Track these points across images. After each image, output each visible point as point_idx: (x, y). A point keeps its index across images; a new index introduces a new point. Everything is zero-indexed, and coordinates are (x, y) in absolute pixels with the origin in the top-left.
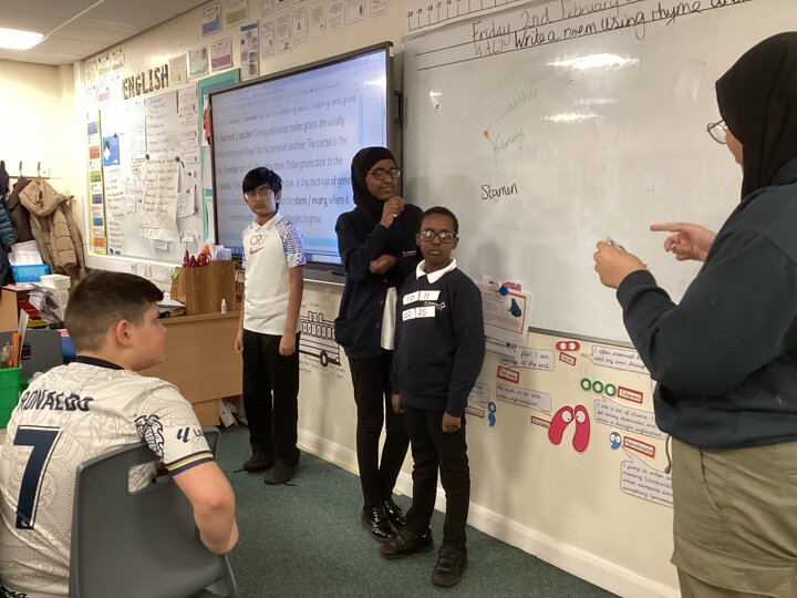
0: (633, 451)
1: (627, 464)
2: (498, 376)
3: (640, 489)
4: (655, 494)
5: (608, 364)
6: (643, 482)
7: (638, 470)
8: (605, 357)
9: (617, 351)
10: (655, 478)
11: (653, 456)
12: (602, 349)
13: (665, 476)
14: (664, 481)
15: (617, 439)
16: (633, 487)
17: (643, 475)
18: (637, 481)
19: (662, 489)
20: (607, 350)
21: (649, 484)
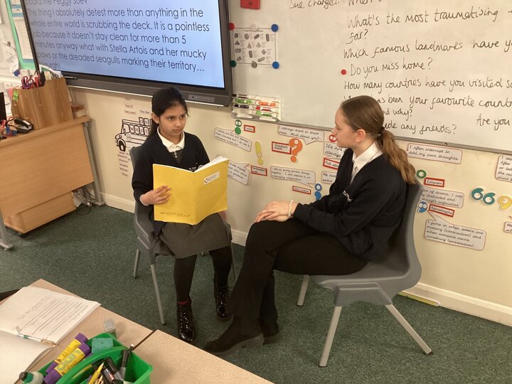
0: (436, 213)
1: (431, 222)
2: (324, 165)
3: (441, 237)
4: (452, 239)
5: (422, 157)
6: (443, 232)
7: (439, 225)
8: (419, 151)
9: (430, 148)
10: (453, 230)
11: (452, 216)
12: (416, 146)
13: (461, 228)
14: (460, 231)
15: (425, 206)
16: (434, 235)
17: (443, 228)
18: (438, 232)
19: (458, 236)
20: (420, 147)
21: (448, 234)
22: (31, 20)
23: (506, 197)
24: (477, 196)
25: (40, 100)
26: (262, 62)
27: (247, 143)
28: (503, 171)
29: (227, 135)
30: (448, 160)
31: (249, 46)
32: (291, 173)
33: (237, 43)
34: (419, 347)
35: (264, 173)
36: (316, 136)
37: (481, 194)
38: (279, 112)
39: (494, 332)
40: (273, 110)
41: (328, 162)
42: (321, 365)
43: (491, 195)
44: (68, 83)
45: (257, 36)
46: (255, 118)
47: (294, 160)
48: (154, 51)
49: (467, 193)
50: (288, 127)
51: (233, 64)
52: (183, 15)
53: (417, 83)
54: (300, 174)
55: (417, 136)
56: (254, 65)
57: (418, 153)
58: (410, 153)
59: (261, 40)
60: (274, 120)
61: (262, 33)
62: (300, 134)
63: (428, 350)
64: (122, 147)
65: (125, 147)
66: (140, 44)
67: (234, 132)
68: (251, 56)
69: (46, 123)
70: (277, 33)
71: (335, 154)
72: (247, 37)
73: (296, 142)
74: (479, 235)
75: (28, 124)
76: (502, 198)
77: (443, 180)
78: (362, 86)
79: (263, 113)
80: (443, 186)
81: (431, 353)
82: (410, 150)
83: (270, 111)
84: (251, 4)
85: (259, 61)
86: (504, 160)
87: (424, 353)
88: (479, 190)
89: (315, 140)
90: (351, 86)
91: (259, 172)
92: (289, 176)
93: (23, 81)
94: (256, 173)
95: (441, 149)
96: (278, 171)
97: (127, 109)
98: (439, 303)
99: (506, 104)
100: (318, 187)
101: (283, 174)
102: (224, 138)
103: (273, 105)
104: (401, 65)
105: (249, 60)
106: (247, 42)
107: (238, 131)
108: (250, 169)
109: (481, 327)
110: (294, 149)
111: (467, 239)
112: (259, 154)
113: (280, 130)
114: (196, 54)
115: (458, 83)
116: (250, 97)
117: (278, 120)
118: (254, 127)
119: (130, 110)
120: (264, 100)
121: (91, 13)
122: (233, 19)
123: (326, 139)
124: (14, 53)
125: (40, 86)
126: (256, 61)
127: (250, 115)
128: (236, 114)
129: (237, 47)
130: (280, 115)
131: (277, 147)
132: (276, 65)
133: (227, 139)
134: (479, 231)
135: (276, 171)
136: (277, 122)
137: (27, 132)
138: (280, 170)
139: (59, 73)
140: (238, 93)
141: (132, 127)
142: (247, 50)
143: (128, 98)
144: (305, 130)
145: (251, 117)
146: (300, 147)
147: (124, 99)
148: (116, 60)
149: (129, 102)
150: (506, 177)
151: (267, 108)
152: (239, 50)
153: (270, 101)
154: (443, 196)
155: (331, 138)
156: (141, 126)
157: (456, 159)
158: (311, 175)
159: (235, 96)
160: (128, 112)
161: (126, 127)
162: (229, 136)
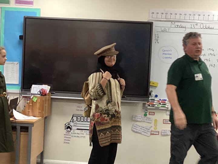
27: (150, 119)
29: (139, 118)
35: (158, 133)
60: (166, 109)
65: (71, 129)
67: (143, 116)
91: (155, 133)
94: (153, 134)
96: (166, 132)
101: (168, 133)
107: (145, 115)
108: (150, 132)
112: (156, 125)
118: (154, 113)
119: (80, 109)
133: (139, 119)
135: (164, 132)
141: (79, 118)
147: (77, 104)
149: (80, 105)
160: (78, 110)
161: (75, 118)
162: (141, 118)
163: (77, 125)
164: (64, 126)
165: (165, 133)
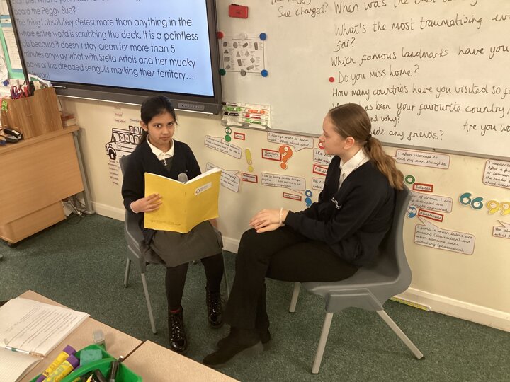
0: (425, 219)
1: (420, 227)
2: (314, 172)
3: (430, 242)
4: (441, 244)
5: (410, 162)
6: (433, 237)
7: (429, 230)
8: (407, 157)
9: (417, 154)
10: (442, 234)
11: (441, 221)
12: (404, 152)
13: (450, 233)
14: (450, 236)
15: (414, 212)
16: (424, 241)
17: (433, 233)
18: (428, 237)
19: (447, 241)
20: (408, 153)
21: (437, 238)
22: (20, 30)
23: (494, 202)
24: (465, 200)
25: (29, 109)
26: (251, 70)
27: (236, 151)
28: (491, 175)
29: (216, 143)
30: (436, 166)
31: (238, 55)
32: (281, 180)
33: (226, 52)
34: (410, 352)
35: (254, 180)
36: (306, 143)
37: (470, 200)
38: (269, 119)
39: (485, 336)
40: (263, 117)
41: (318, 168)
42: (313, 372)
43: (479, 200)
44: (57, 93)
45: (246, 45)
46: (245, 126)
47: (284, 166)
48: (143, 60)
49: (455, 198)
50: (277, 134)
51: (222, 72)
52: (171, 24)
53: (404, 90)
54: (290, 181)
55: (405, 142)
56: (243, 73)
57: (406, 159)
58: (399, 159)
59: (250, 49)
60: (264, 128)
61: (250, 42)
62: (290, 141)
63: (420, 355)
64: (112, 155)
65: (115, 156)
66: (129, 53)
67: (224, 140)
68: (240, 65)
69: (36, 133)
70: (265, 42)
71: (324, 161)
72: (235, 46)
73: (286, 149)
74: (468, 240)
75: (18, 134)
76: (490, 203)
77: (432, 186)
78: (350, 93)
79: (252, 120)
80: (432, 192)
81: (423, 358)
82: (398, 156)
83: (259, 118)
84: (239, 13)
85: (248, 69)
86: (491, 165)
87: (416, 358)
88: (467, 195)
89: (305, 147)
90: (339, 93)
91: (249, 179)
92: (280, 183)
93: (12, 91)
94: (246, 180)
95: (429, 155)
96: (270, 179)
97: (117, 118)
98: (430, 308)
99: (492, 110)
100: (309, 193)
101: (274, 181)
102: (214, 146)
103: (263, 112)
104: (387, 72)
105: (238, 69)
106: (235, 51)
107: (228, 139)
108: (240, 176)
109: (472, 331)
110: (284, 156)
111: (457, 243)
112: (249, 161)
113: (270, 137)
114: (185, 63)
115: (445, 90)
116: (239, 105)
117: (267, 128)
118: (244, 135)
119: (120, 118)
120: (253, 108)
121: (80, 23)
122: (222, 29)
123: (316, 146)
124: (3, 63)
125: (29, 95)
126: (245, 69)
127: (240, 123)
128: (226, 122)
129: (226, 55)
130: (269, 122)
131: (267, 155)
132: (265, 73)
133: (217, 147)
134: (468, 236)
135: (266, 178)
136: (267, 129)
137: (16, 142)
138: (271, 177)
139: (48, 83)
140: (227, 101)
141: (122, 135)
142: (236, 59)
143: (117, 106)
144: (294, 137)
145: (241, 125)
146: (290, 154)
147: (113, 108)
148: (105, 69)
149: (118, 111)
150: (494, 181)
151: (256, 115)
152: (228, 59)
153: (259, 109)
154: (432, 201)
155: (321, 144)
156: (131, 134)
157: (444, 164)
158: (302, 182)
159: (225, 103)
160: (118, 121)
161: (116, 135)
162: (219, 144)
163: (123, 149)
164: (105, 149)
165: (269, 182)
